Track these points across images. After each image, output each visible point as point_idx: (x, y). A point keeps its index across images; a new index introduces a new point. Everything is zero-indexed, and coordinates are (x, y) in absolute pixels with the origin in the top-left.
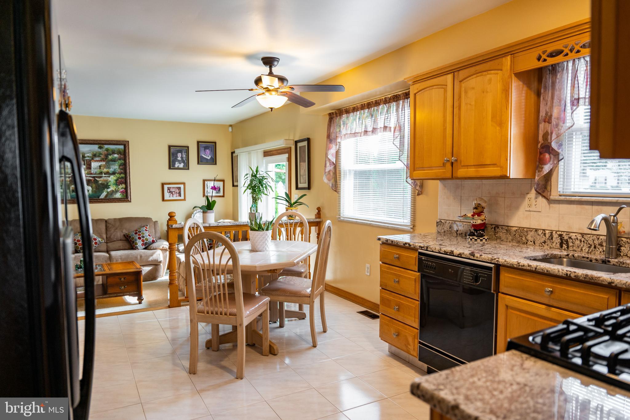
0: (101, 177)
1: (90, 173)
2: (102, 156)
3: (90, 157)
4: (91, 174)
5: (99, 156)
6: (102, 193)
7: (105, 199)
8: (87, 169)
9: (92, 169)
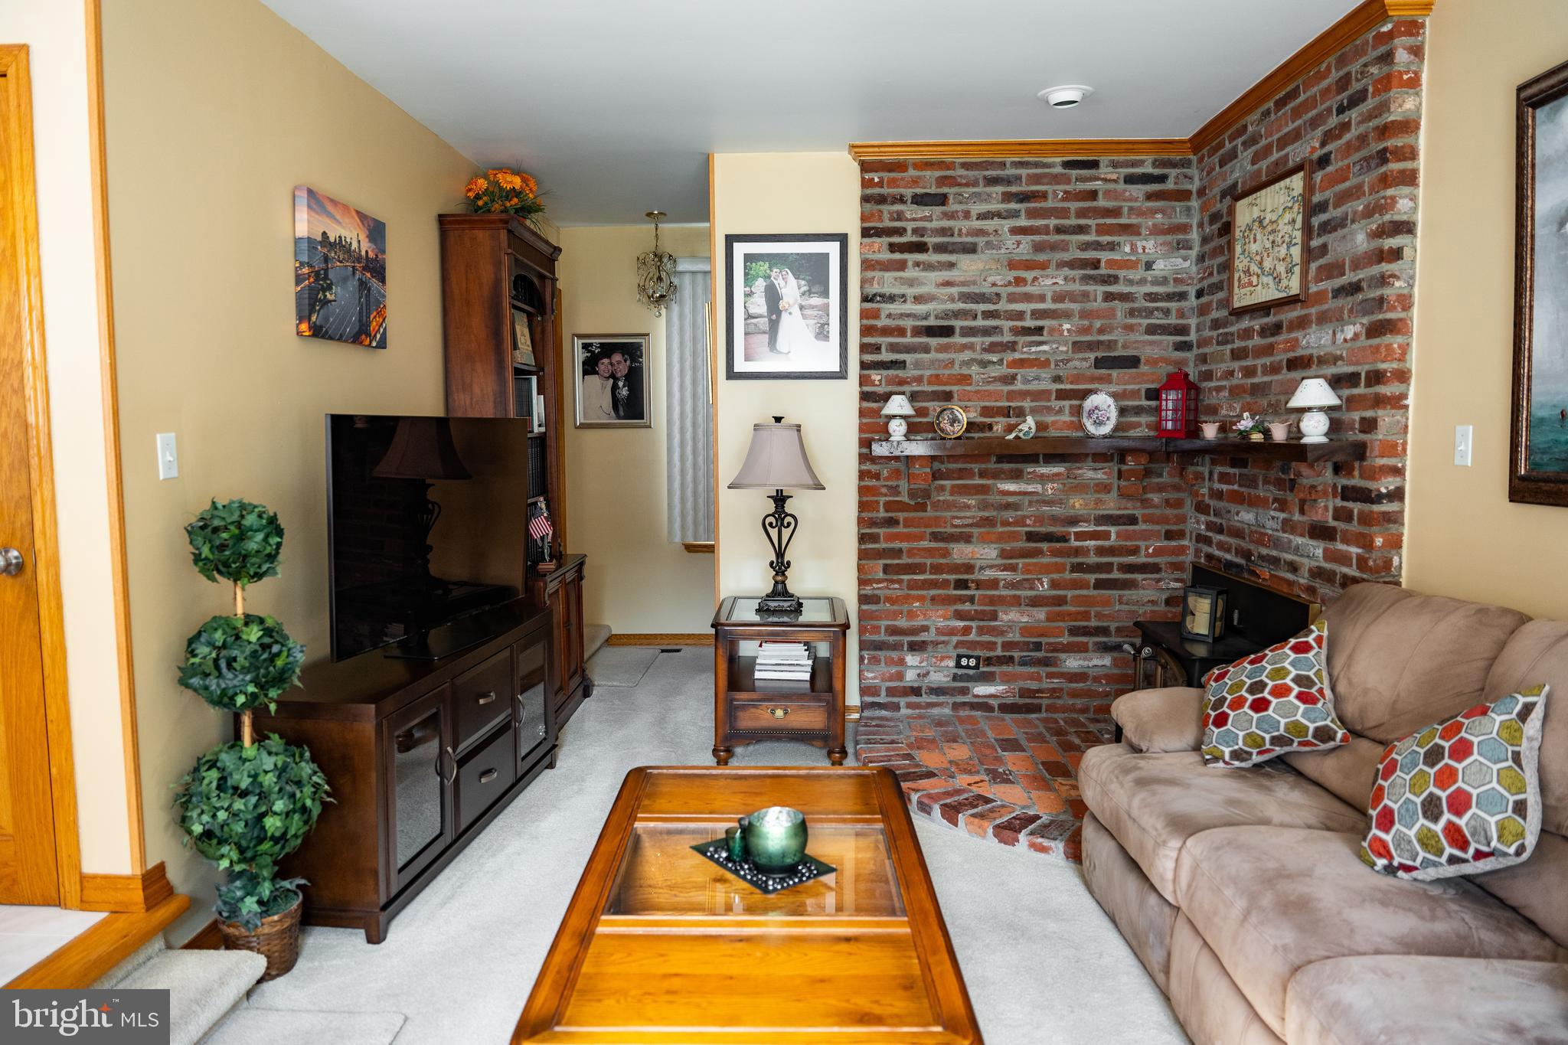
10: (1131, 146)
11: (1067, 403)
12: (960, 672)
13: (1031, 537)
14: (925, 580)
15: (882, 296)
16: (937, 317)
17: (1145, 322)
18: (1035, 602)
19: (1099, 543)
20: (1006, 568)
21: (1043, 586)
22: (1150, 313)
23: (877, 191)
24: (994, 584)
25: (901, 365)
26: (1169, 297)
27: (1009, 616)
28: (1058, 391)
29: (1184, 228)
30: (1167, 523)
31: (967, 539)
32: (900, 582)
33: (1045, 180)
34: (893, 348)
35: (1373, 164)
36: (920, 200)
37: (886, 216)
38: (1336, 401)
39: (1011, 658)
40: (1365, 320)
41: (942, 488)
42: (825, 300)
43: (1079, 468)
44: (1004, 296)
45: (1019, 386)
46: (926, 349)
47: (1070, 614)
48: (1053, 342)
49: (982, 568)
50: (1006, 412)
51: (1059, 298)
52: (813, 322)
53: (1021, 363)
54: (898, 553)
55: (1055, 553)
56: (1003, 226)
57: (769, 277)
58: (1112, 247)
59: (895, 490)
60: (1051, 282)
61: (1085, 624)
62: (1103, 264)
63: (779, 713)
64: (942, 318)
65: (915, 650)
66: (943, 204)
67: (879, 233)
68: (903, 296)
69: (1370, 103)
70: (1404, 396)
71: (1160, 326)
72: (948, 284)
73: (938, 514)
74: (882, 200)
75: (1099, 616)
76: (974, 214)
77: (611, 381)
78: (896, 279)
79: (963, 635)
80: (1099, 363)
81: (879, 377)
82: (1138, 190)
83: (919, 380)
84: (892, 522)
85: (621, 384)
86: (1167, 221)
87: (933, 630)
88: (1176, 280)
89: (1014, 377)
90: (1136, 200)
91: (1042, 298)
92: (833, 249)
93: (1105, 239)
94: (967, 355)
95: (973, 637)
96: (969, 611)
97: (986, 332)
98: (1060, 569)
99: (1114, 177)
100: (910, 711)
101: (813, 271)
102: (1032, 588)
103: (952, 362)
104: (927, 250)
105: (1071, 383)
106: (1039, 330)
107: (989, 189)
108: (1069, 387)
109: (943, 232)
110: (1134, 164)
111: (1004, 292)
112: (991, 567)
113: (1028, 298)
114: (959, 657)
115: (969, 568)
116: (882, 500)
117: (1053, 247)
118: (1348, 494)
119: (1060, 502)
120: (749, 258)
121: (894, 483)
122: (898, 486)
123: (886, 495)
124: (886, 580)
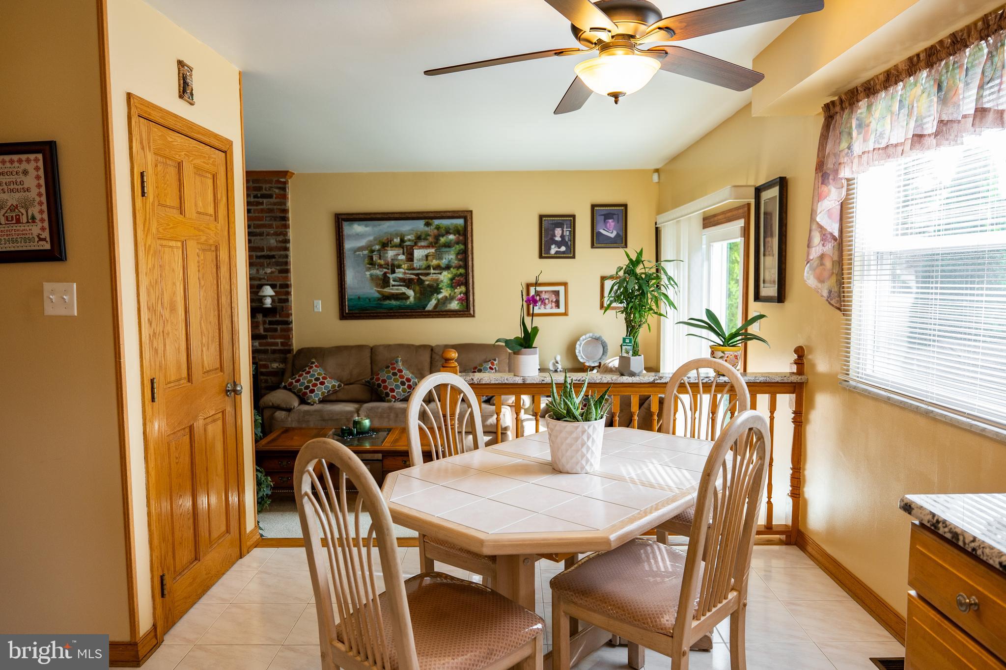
0: (428, 274)
1: (412, 267)
2: (431, 239)
3: (413, 241)
4: (414, 269)
5: (425, 239)
6: (429, 301)
7: (434, 312)
8: (407, 261)
9: (415, 261)
35: (278, 220)
38: (273, 294)
40: (278, 268)
69: (273, 200)
70: (291, 292)
118: (271, 323)
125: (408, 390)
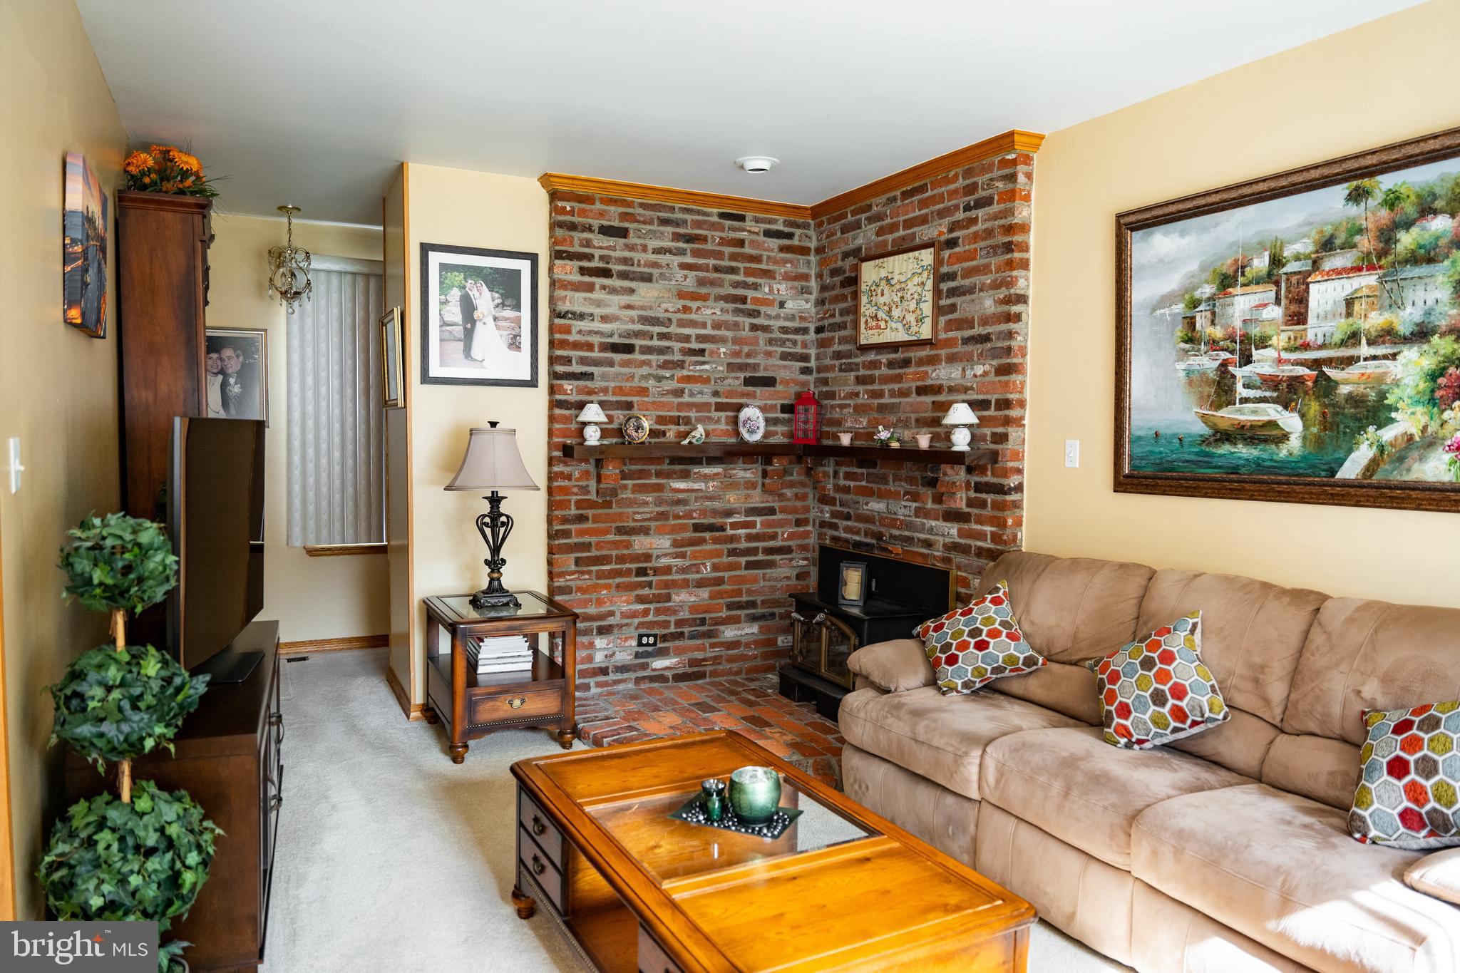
0: (1351, 361)
1: (1299, 342)
2: (1366, 243)
3: (1307, 257)
4: (1306, 347)
5: (1348, 245)
6: (1350, 451)
7: (1362, 486)
8: (1286, 324)
9: (1312, 319)
10: (769, 207)
11: (723, 415)
12: (641, 649)
13: (697, 528)
14: (612, 570)
15: (573, 313)
16: (620, 336)
17: (780, 350)
18: (701, 584)
19: (748, 531)
20: (678, 555)
21: (706, 570)
22: (783, 343)
23: (569, 218)
24: (667, 570)
25: (589, 376)
26: (797, 331)
27: (682, 597)
28: (717, 404)
29: (805, 277)
30: (797, 513)
31: (645, 531)
32: (589, 572)
33: (705, 226)
34: (583, 361)
35: (999, 251)
36: (606, 231)
37: (576, 242)
39: (682, 633)
40: (995, 362)
41: (625, 487)
42: (517, 314)
43: (733, 469)
44: (674, 321)
45: (686, 399)
46: (611, 364)
47: (727, 592)
48: (713, 362)
49: (658, 557)
50: (676, 421)
51: (717, 326)
52: (507, 333)
53: (688, 379)
54: (587, 547)
55: (716, 541)
56: (673, 261)
57: (464, 287)
58: (756, 287)
59: (585, 490)
60: (711, 312)
61: (738, 599)
62: (749, 301)
63: (517, 703)
64: (625, 337)
65: (603, 634)
66: (625, 237)
67: (571, 256)
68: (592, 315)
69: (996, 208)
70: (1022, 418)
71: (790, 354)
72: (629, 307)
73: (621, 510)
74: (573, 227)
75: (749, 592)
76: (650, 248)
77: (221, 377)
78: (585, 299)
79: (644, 616)
80: (749, 382)
81: (570, 387)
82: (774, 243)
83: (605, 390)
84: (582, 519)
85: (232, 381)
86: (794, 270)
87: (618, 614)
88: (801, 318)
89: (682, 391)
90: (772, 250)
91: (704, 325)
92: (524, 266)
93: (751, 280)
94: (645, 370)
95: (651, 618)
96: (648, 596)
97: (661, 351)
98: (718, 554)
99: (756, 230)
100: (599, 690)
101: (506, 285)
102: (698, 572)
103: (633, 377)
104: (611, 276)
105: (727, 397)
106: (701, 352)
107: (662, 228)
108: (725, 400)
109: (625, 261)
110: (770, 222)
111: (674, 317)
112: (665, 555)
113: (693, 324)
114: (641, 636)
115: (647, 557)
116: (574, 498)
117: (713, 283)
119: (719, 498)
120: (444, 267)
121: (584, 483)
122: (587, 486)
123: (577, 494)
124: (578, 572)
125: (1173, 724)
